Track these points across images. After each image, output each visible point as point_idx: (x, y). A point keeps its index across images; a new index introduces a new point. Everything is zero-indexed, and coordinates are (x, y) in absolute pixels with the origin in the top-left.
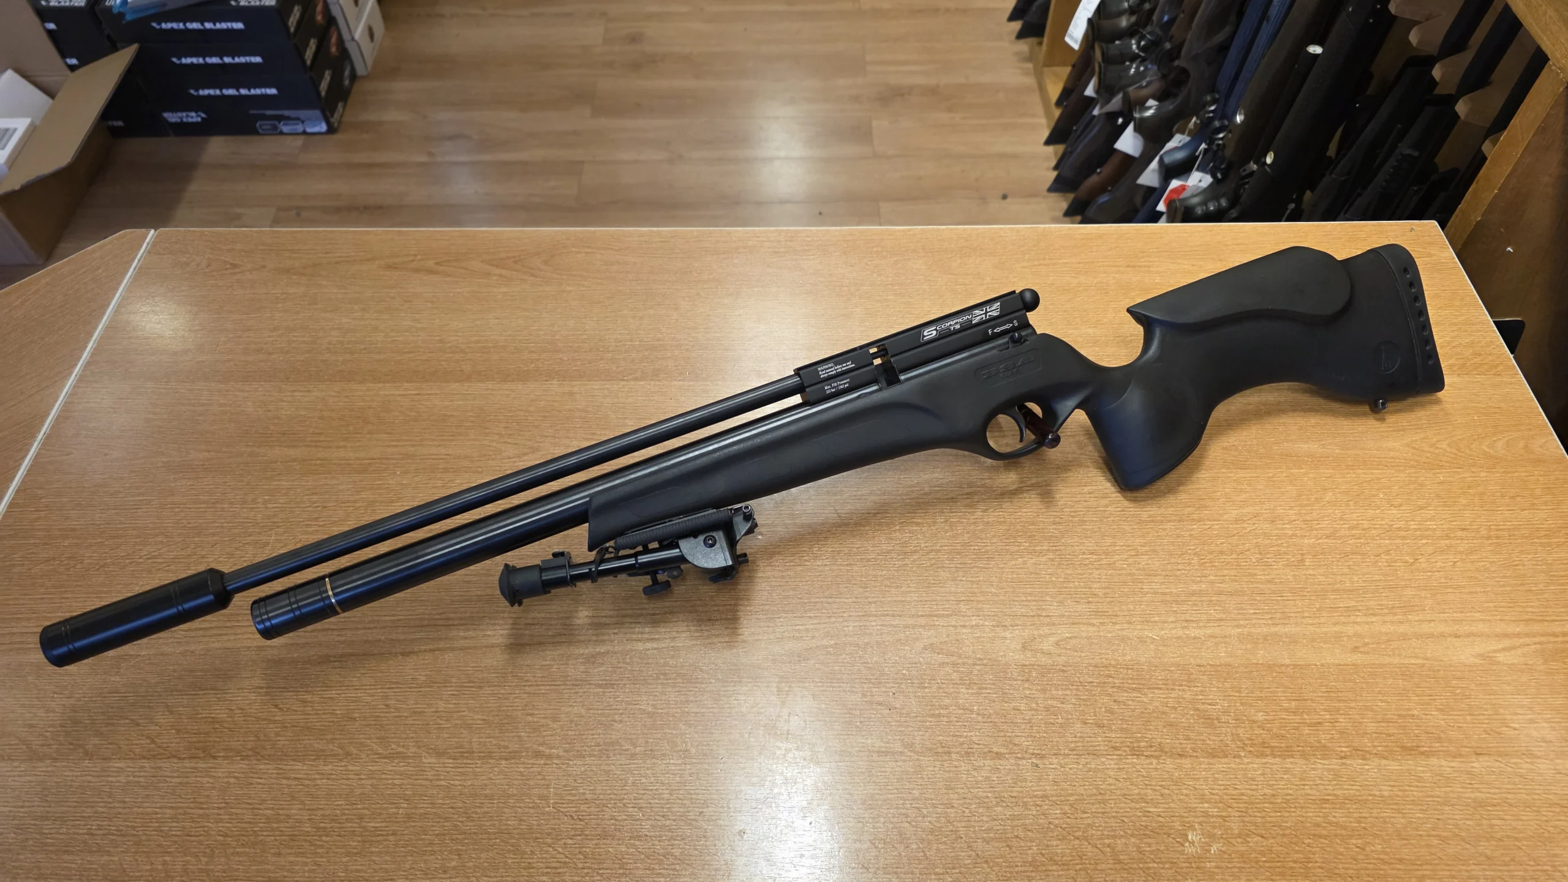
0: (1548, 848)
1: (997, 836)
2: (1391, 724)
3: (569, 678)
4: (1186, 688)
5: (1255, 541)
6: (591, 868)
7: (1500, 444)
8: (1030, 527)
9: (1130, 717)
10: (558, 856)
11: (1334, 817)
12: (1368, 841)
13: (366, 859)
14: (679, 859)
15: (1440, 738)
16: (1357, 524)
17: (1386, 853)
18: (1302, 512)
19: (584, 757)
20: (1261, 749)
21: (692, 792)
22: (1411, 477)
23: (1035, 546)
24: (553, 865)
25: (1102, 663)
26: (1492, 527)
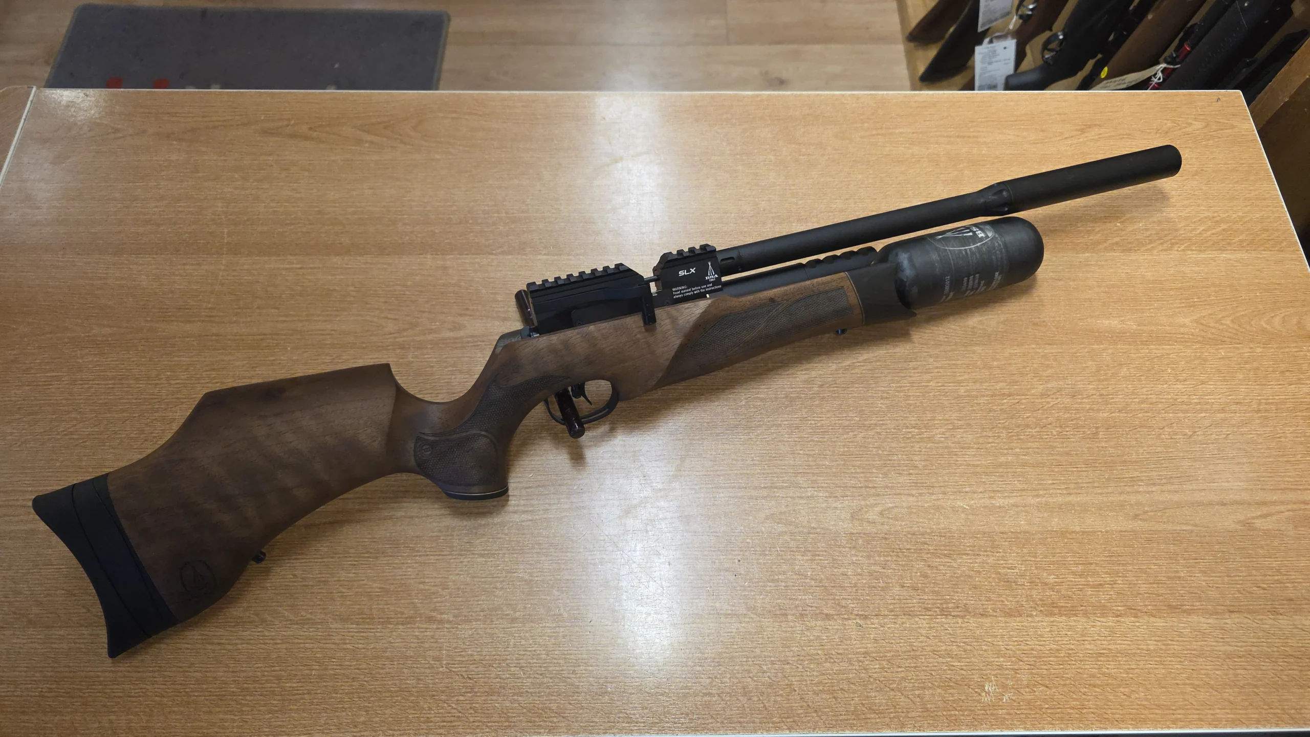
0: (1280, 694)
1: (825, 689)
2: (1160, 585)
3: (455, 549)
4: (989, 553)
5: (1057, 415)
6: (480, 722)
7: (1277, 320)
8: (861, 402)
9: (942, 580)
10: (453, 711)
11: (1108, 668)
12: (1133, 689)
13: (287, 716)
14: (556, 713)
15: (1200, 597)
16: (1147, 398)
17: (1147, 700)
18: (1100, 386)
19: (471, 622)
20: (1050, 609)
21: (566, 652)
22: (1196, 352)
23: (865, 420)
24: (449, 719)
25: (919, 531)
26: (1263, 401)
